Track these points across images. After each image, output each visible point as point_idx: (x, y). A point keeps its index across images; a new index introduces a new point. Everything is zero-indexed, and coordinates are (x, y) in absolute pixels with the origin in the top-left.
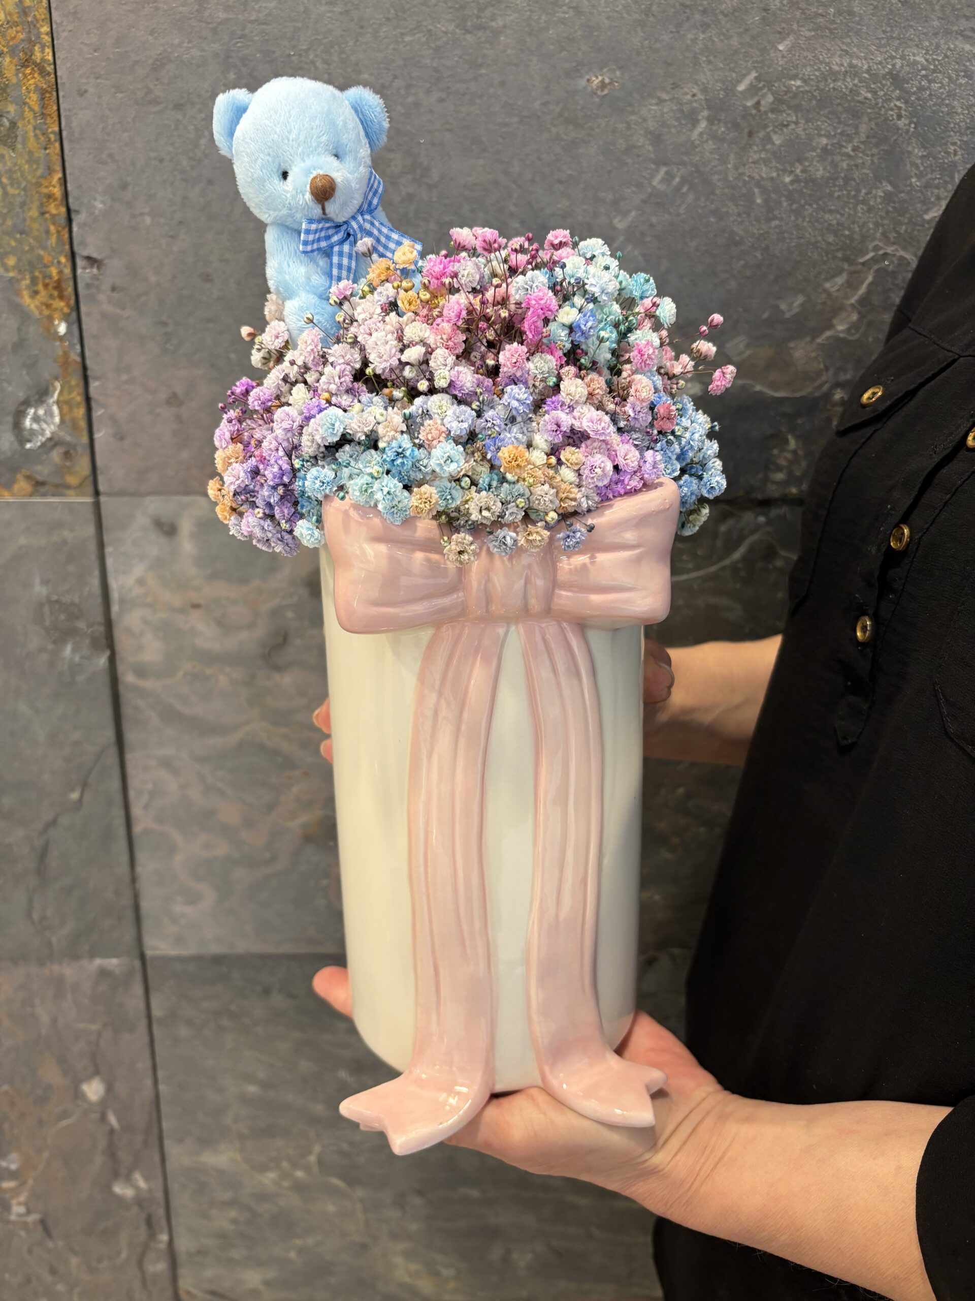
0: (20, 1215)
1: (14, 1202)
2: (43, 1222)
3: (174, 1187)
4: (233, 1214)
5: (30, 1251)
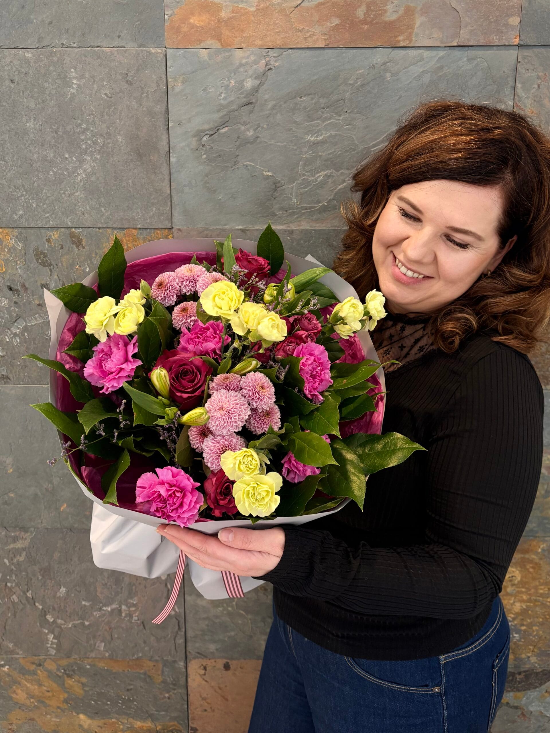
0: (135, 620)
1: (134, 615)
2: (143, 623)
3: (187, 611)
4: (207, 622)
5: (138, 634)
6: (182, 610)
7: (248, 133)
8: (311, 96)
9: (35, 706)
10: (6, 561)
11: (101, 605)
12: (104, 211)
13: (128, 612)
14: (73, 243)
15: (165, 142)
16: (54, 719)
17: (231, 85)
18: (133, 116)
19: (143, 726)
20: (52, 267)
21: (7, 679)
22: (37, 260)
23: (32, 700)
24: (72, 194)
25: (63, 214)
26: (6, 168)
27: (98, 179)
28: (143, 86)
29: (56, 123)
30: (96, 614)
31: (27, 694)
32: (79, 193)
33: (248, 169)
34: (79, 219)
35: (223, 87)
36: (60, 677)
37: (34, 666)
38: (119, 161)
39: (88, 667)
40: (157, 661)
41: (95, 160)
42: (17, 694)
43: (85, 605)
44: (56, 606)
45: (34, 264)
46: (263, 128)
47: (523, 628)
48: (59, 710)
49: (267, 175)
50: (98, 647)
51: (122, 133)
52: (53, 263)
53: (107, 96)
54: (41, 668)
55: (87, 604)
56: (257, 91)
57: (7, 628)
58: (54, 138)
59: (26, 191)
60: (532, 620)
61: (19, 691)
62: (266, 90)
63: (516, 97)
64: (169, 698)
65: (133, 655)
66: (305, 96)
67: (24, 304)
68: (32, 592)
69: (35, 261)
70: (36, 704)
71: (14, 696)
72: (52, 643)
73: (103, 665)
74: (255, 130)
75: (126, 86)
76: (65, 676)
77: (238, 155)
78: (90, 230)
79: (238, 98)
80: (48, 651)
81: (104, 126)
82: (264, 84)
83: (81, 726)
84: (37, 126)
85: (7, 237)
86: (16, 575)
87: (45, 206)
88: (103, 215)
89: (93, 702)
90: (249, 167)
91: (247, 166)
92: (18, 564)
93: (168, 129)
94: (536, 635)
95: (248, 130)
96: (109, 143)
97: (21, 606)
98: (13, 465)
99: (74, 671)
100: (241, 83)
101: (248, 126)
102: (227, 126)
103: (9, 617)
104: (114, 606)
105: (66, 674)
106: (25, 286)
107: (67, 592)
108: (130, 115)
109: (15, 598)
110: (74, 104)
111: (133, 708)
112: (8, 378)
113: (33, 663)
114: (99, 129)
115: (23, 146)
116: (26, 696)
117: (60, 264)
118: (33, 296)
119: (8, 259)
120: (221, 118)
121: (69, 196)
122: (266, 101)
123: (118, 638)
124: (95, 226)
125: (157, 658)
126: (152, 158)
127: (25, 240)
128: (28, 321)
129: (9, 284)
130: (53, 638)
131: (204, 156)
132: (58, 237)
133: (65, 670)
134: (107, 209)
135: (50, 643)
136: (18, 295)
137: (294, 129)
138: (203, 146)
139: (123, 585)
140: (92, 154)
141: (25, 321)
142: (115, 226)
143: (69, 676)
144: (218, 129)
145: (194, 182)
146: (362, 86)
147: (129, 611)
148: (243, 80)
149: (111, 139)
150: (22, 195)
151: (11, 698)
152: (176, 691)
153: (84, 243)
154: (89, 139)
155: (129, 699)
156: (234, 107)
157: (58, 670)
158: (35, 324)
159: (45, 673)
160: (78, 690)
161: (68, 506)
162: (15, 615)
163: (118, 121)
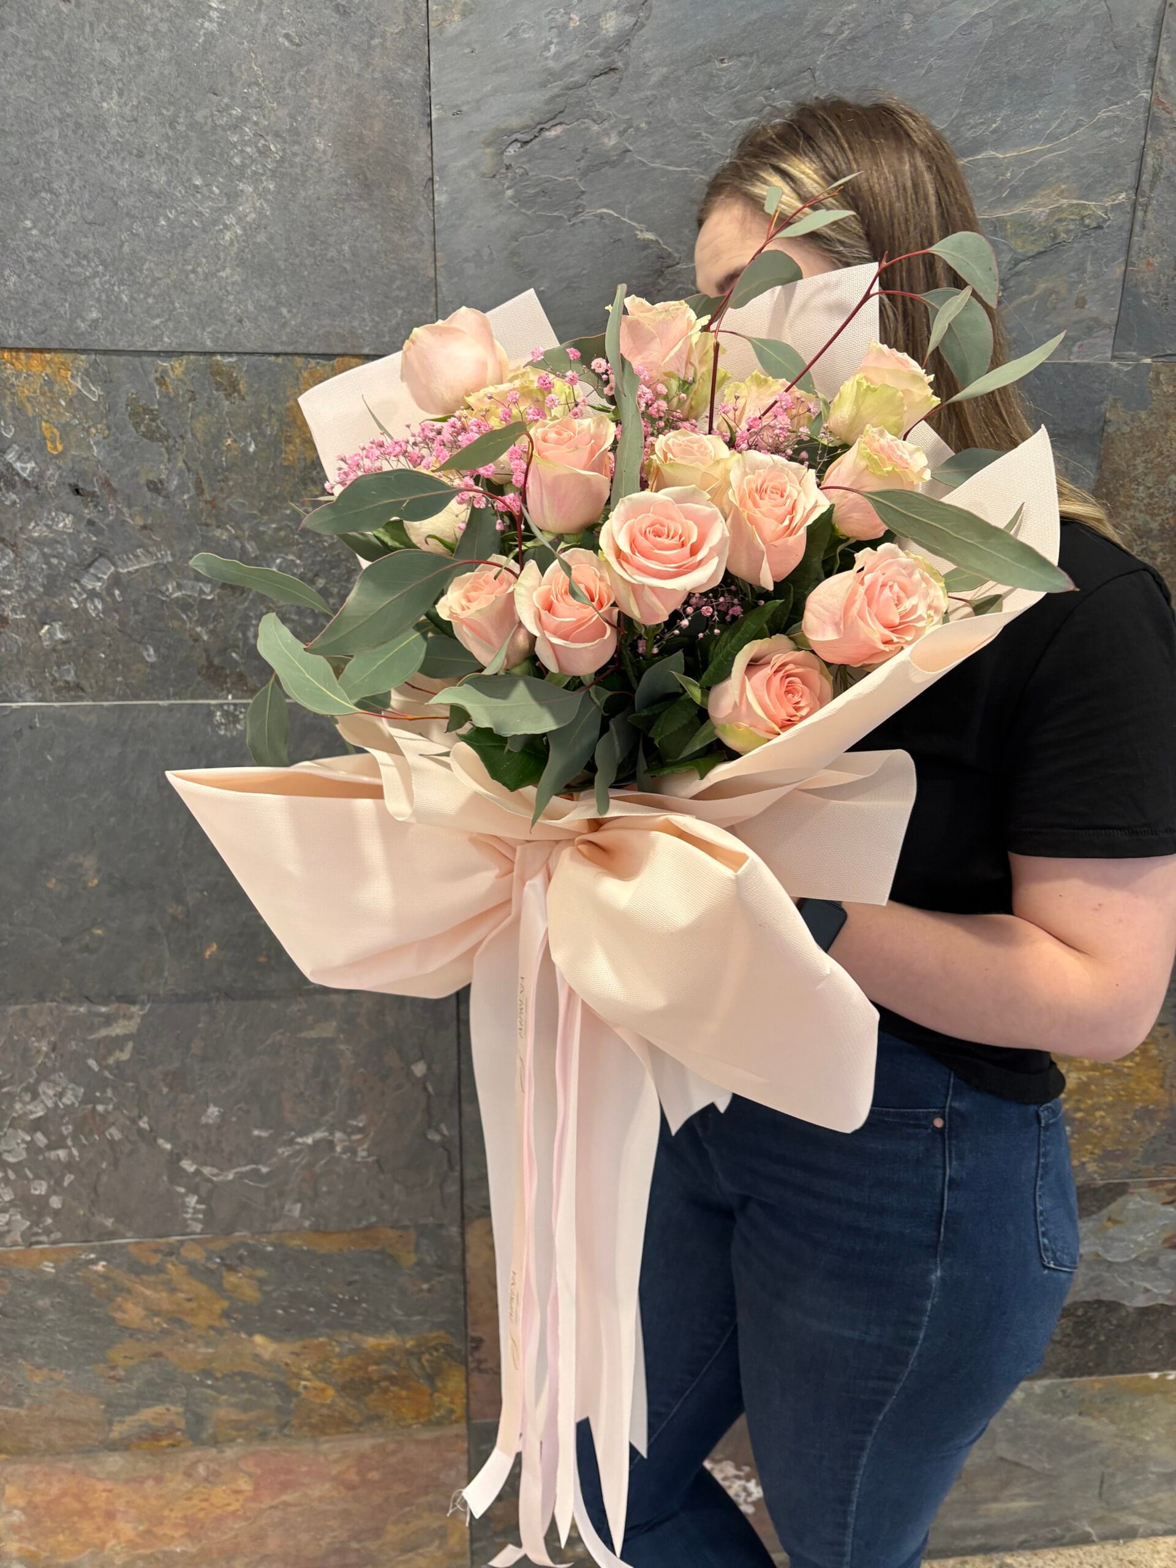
0: (363, 1158)
1: (359, 1149)
2: (378, 1161)
3: (465, 1134)
5: (368, 1182)
6: (455, 1132)
7: (606, 140)
8: (743, 59)
9: (164, 1332)
10: (92, 1063)
11: (293, 1133)
12: (288, 316)
13: (347, 1144)
14: (219, 386)
15: (421, 158)
16: (202, 1350)
17: (572, 25)
18: (349, 91)
19: (379, 1345)
20: (171, 442)
21: (103, 1286)
22: (137, 425)
23: (156, 1320)
24: (214, 274)
25: (192, 319)
26: (55, 210)
27: (271, 239)
28: (372, 20)
29: (171, 104)
30: (284, 1151)
31: (146, 1309)
32: (228, 271)
33: (605, 226)
34: (230, 333)
35: (555, 30)
36: (212, 1271)
37: (159, 1256)
38: (319, 199)
39: (270, 1249)
40: (406, 1228)
41: (262, 194)
42: (124, 1312)
43: (259, 1138)
44: (200, 1143)
45: (131, 435)
46: (638, 129)
47: (1079, 1115)
48: (212, 1333)
49: (644, 240)
50: (290, 1211)
51: (325, 130)
52: (174, 433)
53: (291, 41)
54: (173, 1258)
55: (264, 1134)
56: (628, 43)
57: (101, 1190)
58: (167, 138)
59: (103, 263)
60: (1096, 1099)
61: (129, 1306)
62: (647, 41)
63: (1158, 83)
64: (429, 1290)
65: (359, 1221)
66: (731, 58)
67: (110, 526)
68: (149, 1118)
69: (131, 428)
70: (165, 1326)
71: (118, 1315)
72: (196, 1211)
73: (299, 1243)
74: (621, 134)
75: (335, 18)
76: (223, 1269)
77: (583, 192)
78: (255, 358)
79: (587, 56)
80: (187, 1226)
81: (283, 112)
82: (643, 25)
83: (257, 1357)
84: (127, 110)
85: (63, 372)
86: (114, 1089)
87: (150, 301)
88: (284, 325)
89: (280, 1312)
90: (607, 222)
91: (602, 218)
92: (117, 1067)
93: (430, 124)
94: (1101, 1126)
95: (608, 135)
96: (295, 155)
97: (127, 1148)
98: (98, 871)
99: (241, 1258)
100: (593, 20)
101: (606, 124)
102: (561, 123)
103: (104, 1171)
104: (319, 1135)
105: (225, 1265)
106: (109, 485)
107: (223, 1116)
108: (344, 88)
109: (115, 1133)
110: (212, 58)
111: (360, 1315)
112: (79, 687)
113: (157, 1251)
114: (273, 118)
115: (93, 157)
116: (143, 1313)
117: (189, 436)
118: (130, 506)
119: (68, 424)
120: (548, 102)
121: (206, 279)
122: (646, 65)
123: (329, 1193)
124: (267, 350)
125: (406, 1223)
126: (394, 192)
127: (106, 381)
128: (119, 563)
129: (73, 481)
130: (198, 1202)
131: (510, 193)
132: (184, 373)
133: (222, 1258)
134: (295, 310)
135: (191, 1211)
136: (96, 506)
137: (704, 134)
138: (508, 167)
139: (336, 1093)
140: (256, 179)
141: (114, 564)
142: (312, 349)
143: (231, 1268)
144: (542, 129)
145: (486, 252)
146: (852, 40)
147: (350, 1141)
148: (599, 15)
149: (299, 144)
150: (96, 274)
151: (112, 1321)
152: (442, 1279)
153: (242, 386)
154: (246, 143)
155: (352, 1299)
156: (577, 78)
157: (209, 1258)
158: (137, 571)
159: (183, 1267)
160: (250, 1293)
161: (220, 948)
162: (115, 1163)
163: (316, 101)
